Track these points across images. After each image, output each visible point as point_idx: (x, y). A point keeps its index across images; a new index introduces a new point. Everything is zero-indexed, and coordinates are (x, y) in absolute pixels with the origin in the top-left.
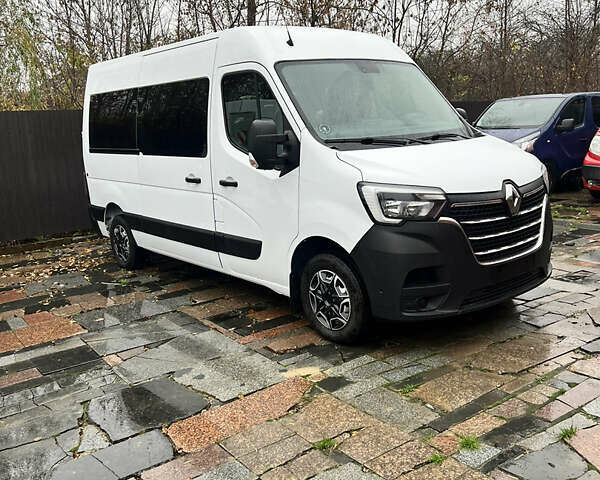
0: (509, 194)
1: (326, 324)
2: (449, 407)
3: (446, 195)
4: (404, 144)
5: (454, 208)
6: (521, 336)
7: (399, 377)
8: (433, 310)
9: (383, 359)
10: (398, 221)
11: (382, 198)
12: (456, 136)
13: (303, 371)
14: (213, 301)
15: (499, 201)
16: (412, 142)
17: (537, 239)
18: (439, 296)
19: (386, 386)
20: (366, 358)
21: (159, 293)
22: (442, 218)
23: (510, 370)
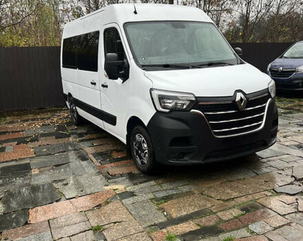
0: (238, 99)
1: (140, 163)
2: (175, 215)
3: (196, 97)
4: (188, 68)
5: (200, 105)
6: (244, 179)
7: (161, 195)
8: (187, 160)
9: (160, 184)
10: (168, 111)
11: (161, 98)
12: (225, 64)
13: (115, 187)
14: (101, 145)
15: (230, 102)
16: (193, 67)
17: (261, 124)
18: (191, 153)
19: (151, 199)
20: (152, 183)
21: (81, 139)
22: (192, 110)
23: (223, 198)
